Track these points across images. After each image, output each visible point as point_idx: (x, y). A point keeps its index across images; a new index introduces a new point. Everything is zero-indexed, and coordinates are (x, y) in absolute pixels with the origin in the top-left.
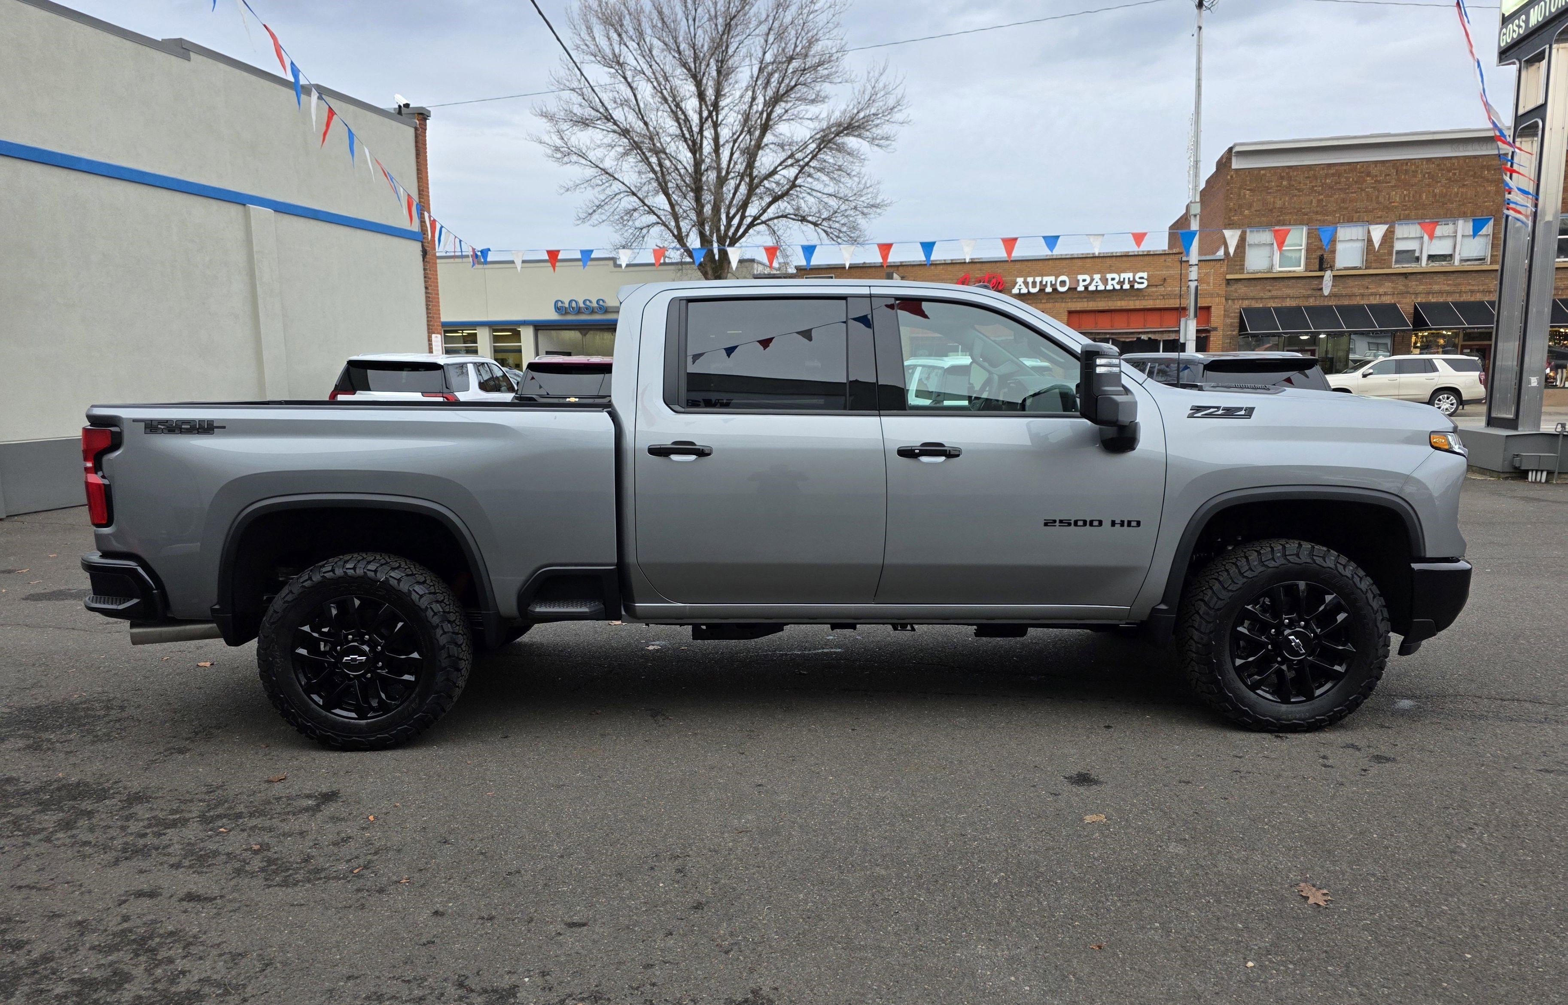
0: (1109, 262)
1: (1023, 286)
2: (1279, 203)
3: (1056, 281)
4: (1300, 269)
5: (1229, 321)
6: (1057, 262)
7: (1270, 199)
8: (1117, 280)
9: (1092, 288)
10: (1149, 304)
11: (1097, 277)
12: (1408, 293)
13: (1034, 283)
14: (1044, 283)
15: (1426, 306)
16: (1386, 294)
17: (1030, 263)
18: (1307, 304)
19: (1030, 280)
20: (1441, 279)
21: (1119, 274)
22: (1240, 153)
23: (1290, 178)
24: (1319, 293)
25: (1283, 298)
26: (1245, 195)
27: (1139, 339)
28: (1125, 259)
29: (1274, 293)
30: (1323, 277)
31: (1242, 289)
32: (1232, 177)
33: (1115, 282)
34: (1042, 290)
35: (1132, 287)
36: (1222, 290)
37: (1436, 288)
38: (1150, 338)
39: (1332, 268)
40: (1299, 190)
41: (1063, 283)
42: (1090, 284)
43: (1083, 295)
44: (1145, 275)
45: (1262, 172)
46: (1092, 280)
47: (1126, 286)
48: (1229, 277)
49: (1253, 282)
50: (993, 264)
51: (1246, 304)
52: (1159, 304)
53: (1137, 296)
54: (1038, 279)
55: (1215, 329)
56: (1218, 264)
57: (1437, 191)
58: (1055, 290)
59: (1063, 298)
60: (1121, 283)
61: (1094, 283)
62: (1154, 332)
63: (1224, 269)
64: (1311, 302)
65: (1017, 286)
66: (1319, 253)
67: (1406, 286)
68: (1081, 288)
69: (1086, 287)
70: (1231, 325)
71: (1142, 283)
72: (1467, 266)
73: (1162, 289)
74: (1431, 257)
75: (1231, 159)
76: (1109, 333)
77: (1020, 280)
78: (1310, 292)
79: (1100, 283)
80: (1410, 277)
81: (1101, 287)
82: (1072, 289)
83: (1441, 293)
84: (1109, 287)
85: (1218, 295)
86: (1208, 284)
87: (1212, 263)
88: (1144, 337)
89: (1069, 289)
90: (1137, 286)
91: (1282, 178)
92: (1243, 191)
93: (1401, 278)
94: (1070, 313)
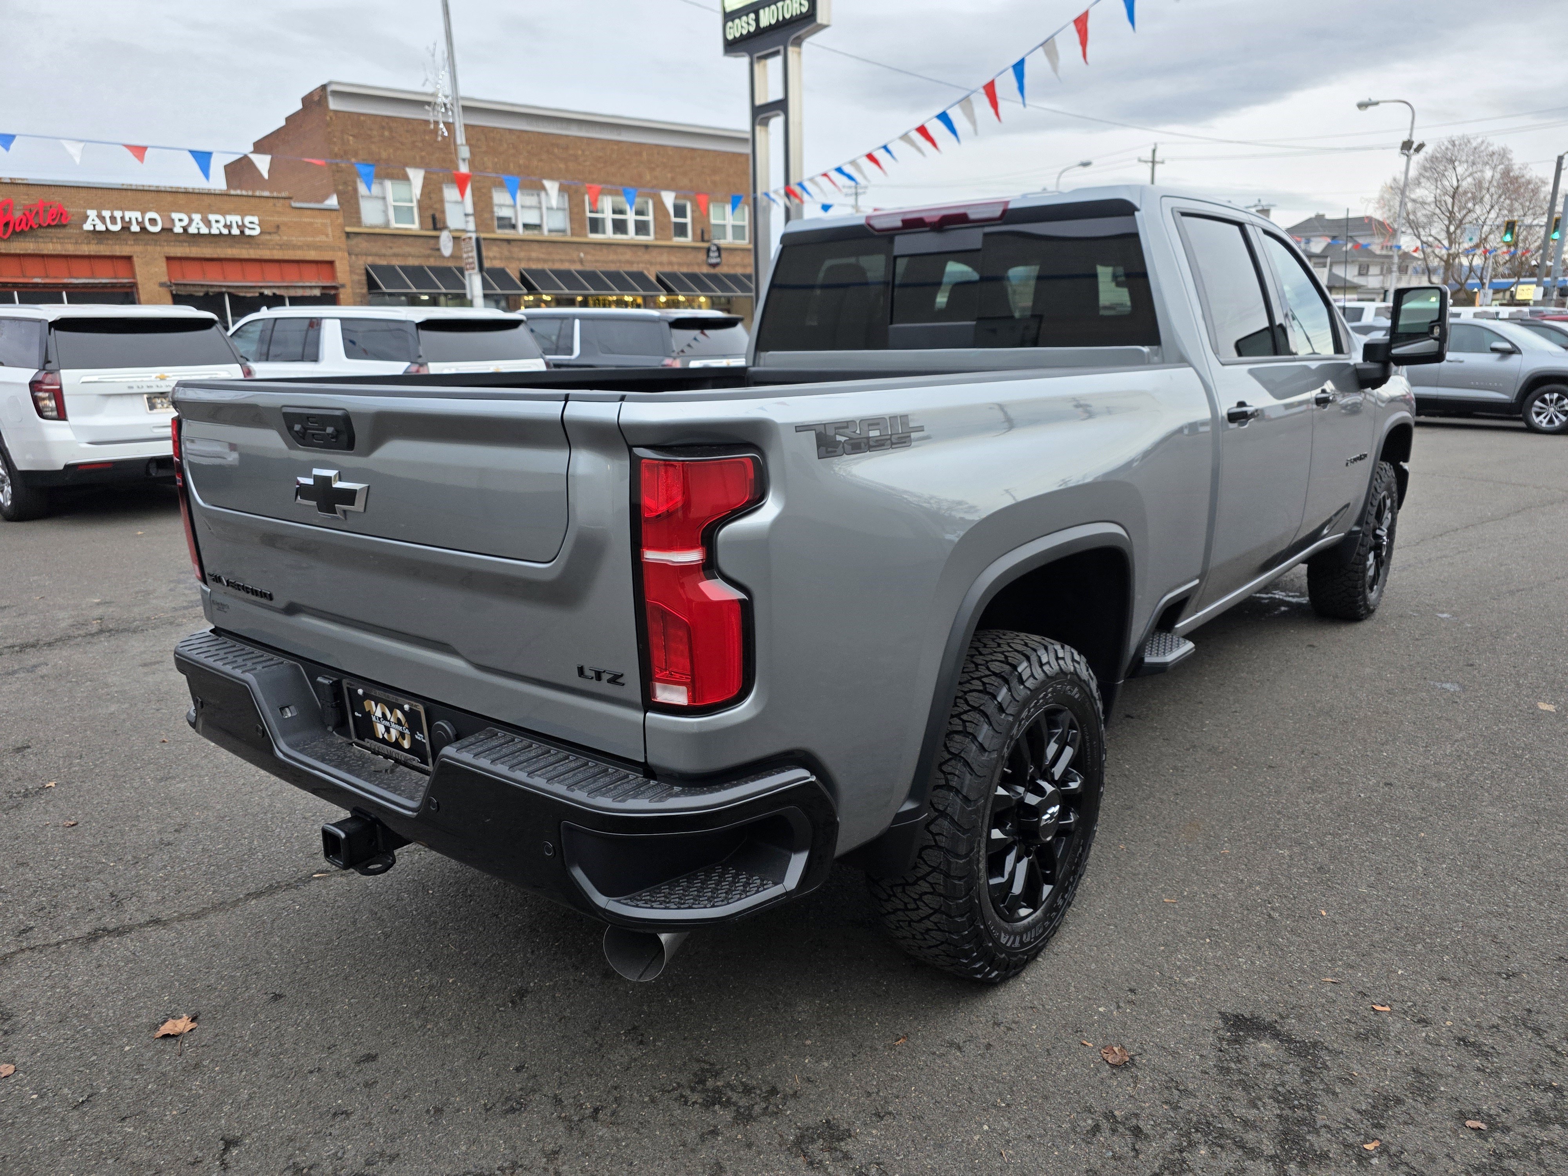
0: (207, 200)
1: (97, 221)
2: (384, 155)
3: (143, 218)
4: (414, 226)
5: (356, 278)
6: (139, 194)
7: (374, 148)
8: (222, 223)
9: (192, 230)
10: (266, 254)
11: (197, 217)
12: (513, 258)
13: (113, 220)
14: (127, 219)
15: (531, 272)
16: (495, 258)
17: (100, 192)
18: (428, 264)
19: (106, 214)
20: (535, 246)
21: (224, 214)
22: (336, 93)
23: (391, 130)
24: (437, 253)
25: (405, 256)
26: (348, 141)
27: (262, 294)
28: (226, 198)
29: (396, 250)
30: (438, 237)
31: (363, 245)
32: (331, 118)
33: (221, 225)
34: (126, 228)
35: (242, 232)
36: (342, 242)
37: (534, 255)
38: (274, 294)
39: (445, 227)
40: (402, 144)
41: (153, 221)
42: (190, 224)
43: (181, 238)
44: (255, 219)
45: (362, 118)
46: (191, 220)
47: (235, 231)
48: (348, 229)
49: (373, 237)
50: (46, 189)
51: (370, 260)
52: (278, 255)
53: (248, 243)
54: (118, 214)
55: (343, 286)
56: (334, 214)
57: (521, 162)
58: (143, 229)
59: (156, 241)
60: (229, 227)
61: (194, 225)
62: (279, 287)
63: (340, 220)
64: (432, 262)
65: (89, 221)
66: (431, 212)
67: (510, 252)
68: (178, 229)
69: (185, 229)
70: (359, 282)
71: (254, 229)
72: (555, 237)
73: (276, 238)
74: (526, 226)
75: (326, 98)
76: (225, 286)
77: (92, 214)
78: (429, 252)
79: (201, 225)
80: (512, 243)
81: (204, 230)
82: (167, 231)
83: (538, 260)
84: (215, 231)
85: (340, 249)
86: (327, 235)
87: (327, 213)
88: (267, 292)
89: (163, 229)
90: (248, 232)
91: (383, 128)
92: (346, 136)
93: (505, 244)
94: (169, 259)
